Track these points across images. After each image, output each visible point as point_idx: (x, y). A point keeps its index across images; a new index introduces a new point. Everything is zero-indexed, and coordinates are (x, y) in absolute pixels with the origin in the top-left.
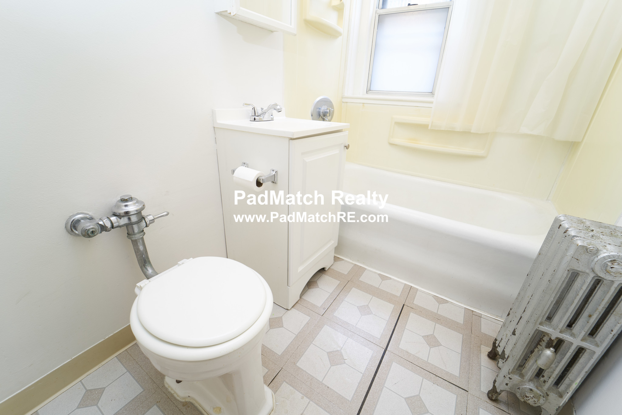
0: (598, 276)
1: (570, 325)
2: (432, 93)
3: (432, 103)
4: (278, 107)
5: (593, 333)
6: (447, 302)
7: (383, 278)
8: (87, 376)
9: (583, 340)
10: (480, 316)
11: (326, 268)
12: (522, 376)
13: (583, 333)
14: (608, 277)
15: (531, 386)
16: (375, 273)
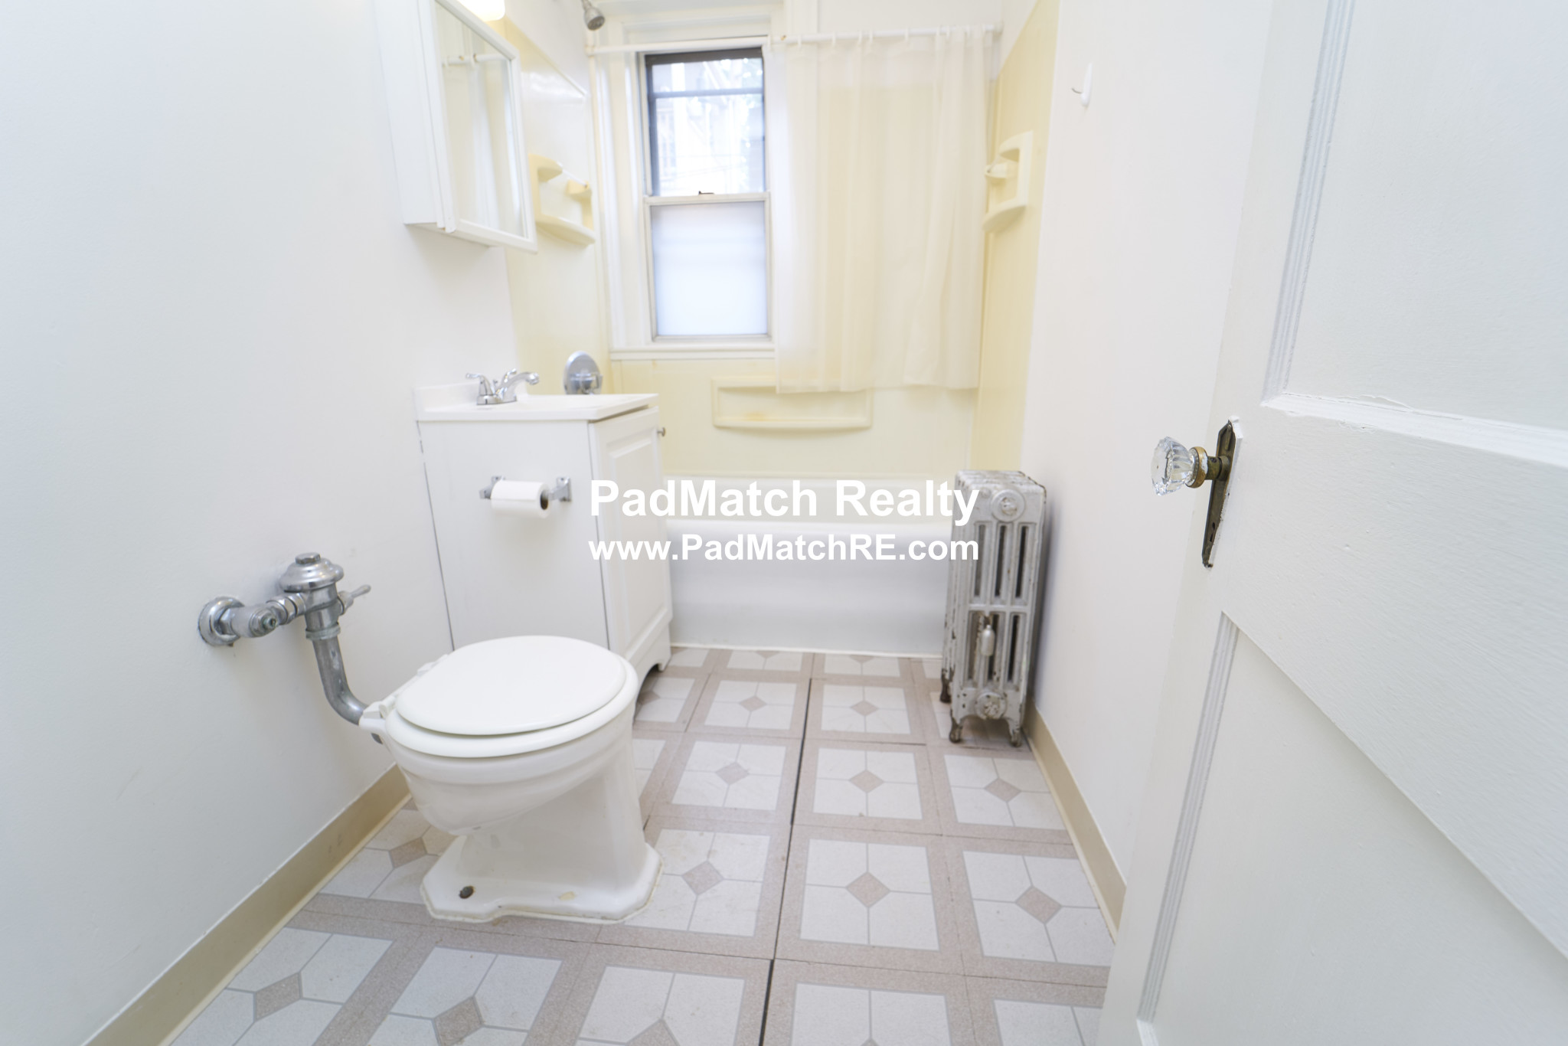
0: (1001, 522)
1: (997, 593)
2: (768, 335)
3: (772, 350)
4: (532, 377)
5: (1018, 593)
6: (871, 657)
7: (766, 654)
8: (237, 975)
9: (1012, 603)
10: (920, 661)
11: (661, 664)
12: (975, 685)
13: (1010, 595)
14: (1007, 519)
15: (985, 692)
16: (750, 651)
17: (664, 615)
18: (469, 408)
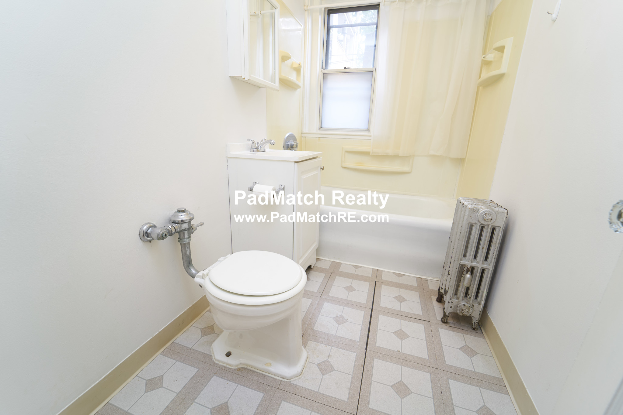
0: (482, 224)
1: (475, 257)
2: (368, 130)
3: (371, 136)
4: (272, 142)
5: (486, 258)
6: (404, 275)
7: (356, 267)
8: (141, 371)
9: (482, 264)
10: (427, 280)
11: (312, 265)
12: (458, 298)
13: (482, 259)
14: (486, 223)
15: (462, 303)
16: (349, 265)
17: (315, 245)
18: (247, 153)
